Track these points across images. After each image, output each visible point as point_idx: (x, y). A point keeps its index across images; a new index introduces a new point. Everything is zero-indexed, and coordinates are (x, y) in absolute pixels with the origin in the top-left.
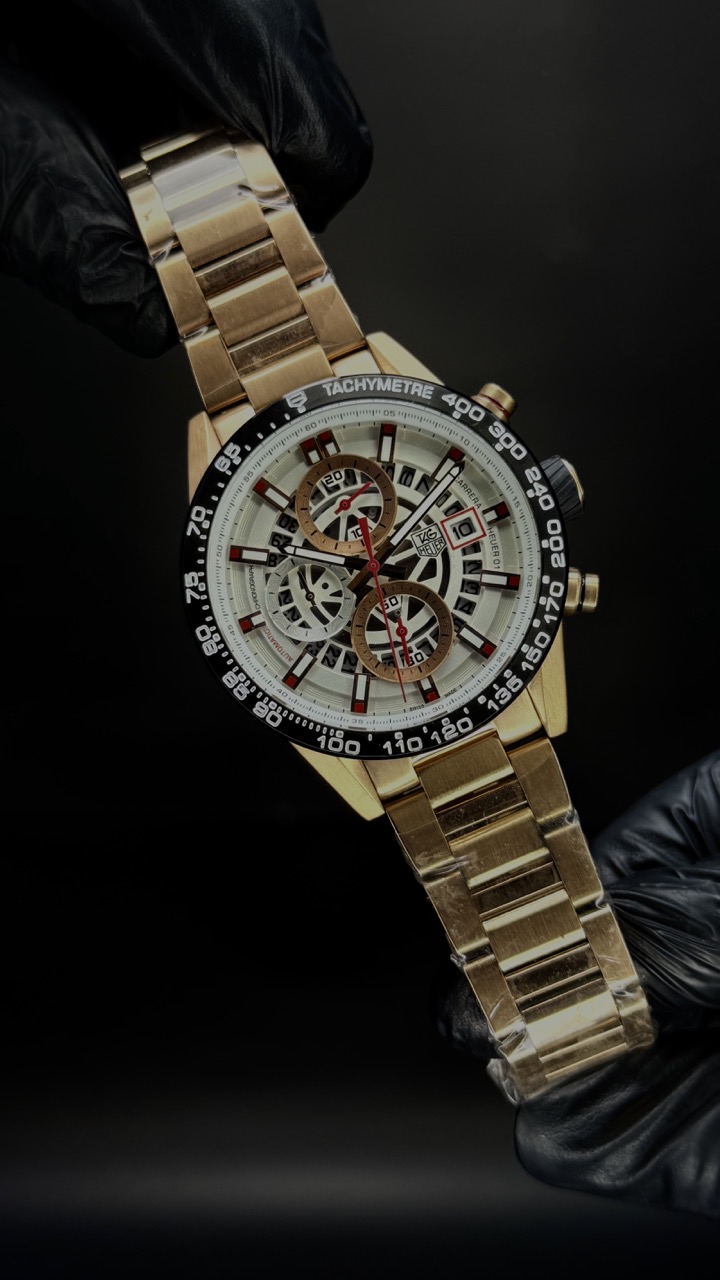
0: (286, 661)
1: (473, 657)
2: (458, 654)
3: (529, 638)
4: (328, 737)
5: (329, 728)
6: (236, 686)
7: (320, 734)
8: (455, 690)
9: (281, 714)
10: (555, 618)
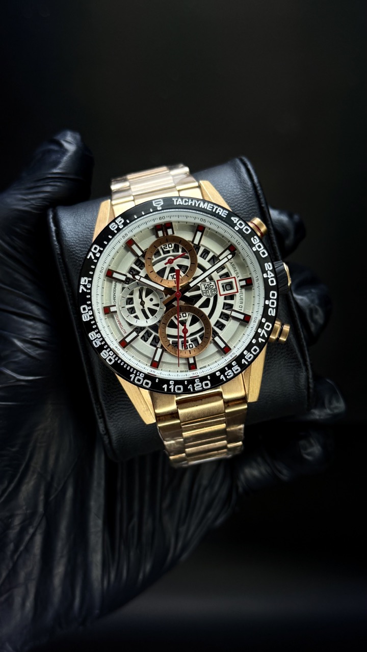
0: (123, 333)
1: (218, 352)
2: (212, 349)
3: (248, 348)
4: (136, 375)
5: (137, 371)
6: (94, 340)
7: (132, 373)
8: (205, 367)
9: (114, 358)
10: (264, 341)
